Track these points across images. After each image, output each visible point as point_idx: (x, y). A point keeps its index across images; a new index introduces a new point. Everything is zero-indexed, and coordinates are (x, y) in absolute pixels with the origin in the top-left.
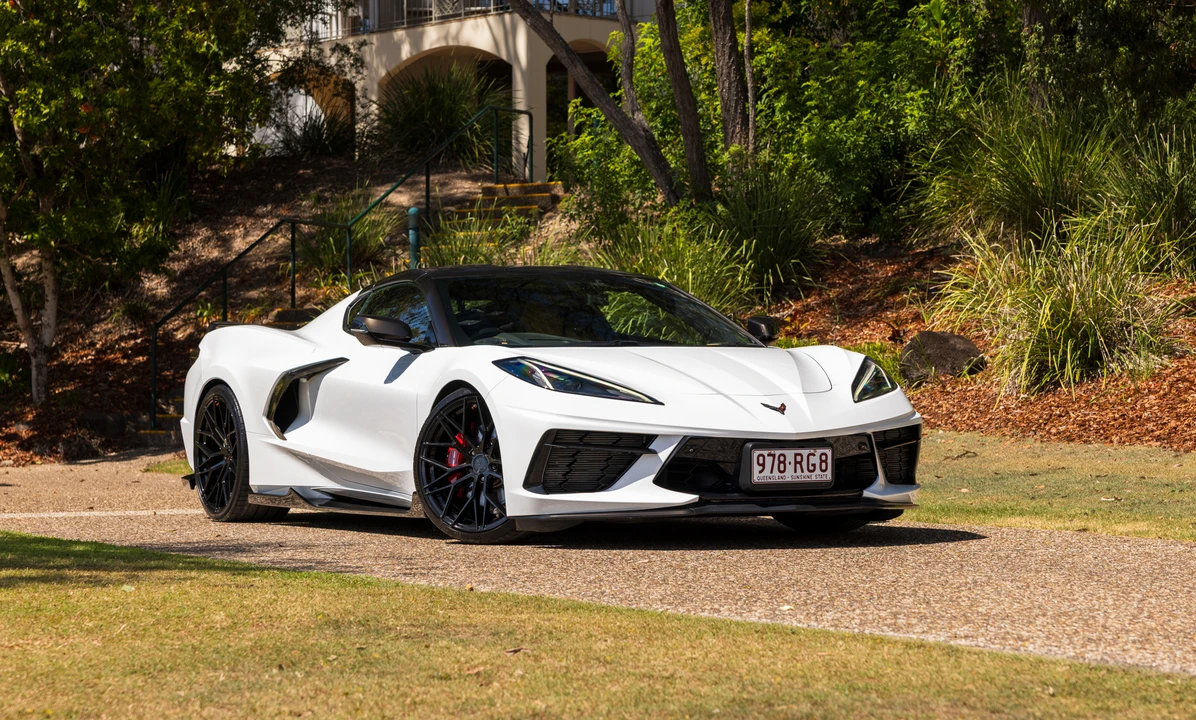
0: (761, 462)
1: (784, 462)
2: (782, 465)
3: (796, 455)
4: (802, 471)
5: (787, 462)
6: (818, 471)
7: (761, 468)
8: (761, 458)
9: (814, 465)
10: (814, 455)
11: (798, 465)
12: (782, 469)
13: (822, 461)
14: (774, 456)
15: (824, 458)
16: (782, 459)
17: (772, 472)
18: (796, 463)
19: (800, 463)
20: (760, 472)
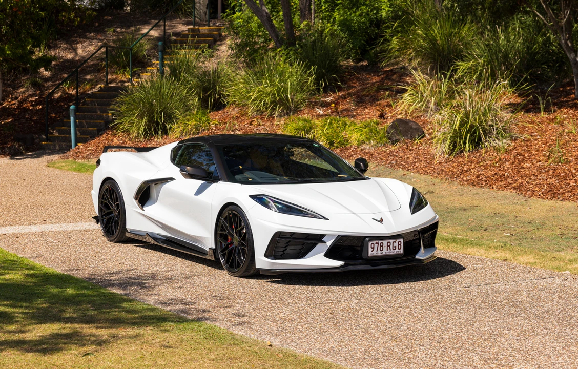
0: (373, 247)
1: (382, 246)
3: (388, 243)
4: (391, 250)
5: (384, 246)
6: (397, 249)
7: (372, 249)
8: (373, 245)
9: (395, 247)
10: (395, 242)
11: (388, 248)
12: (381, 249)
13: (399, 245)
14: (378, 244)
15: (400, 243)
16: (382, 245)
17: (378, 251)
18: (388, 246)
19: (389, 246)
20: (372, 251)
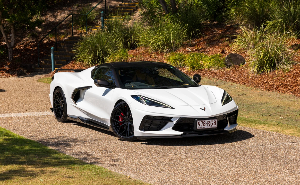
0: (199, 124)
1: (205, 123)
2: (204, 124)
3: (208, 121)
4: (209, 125)
5: (206, 123)
6: (213, 125)
8: (199, 123)
9: (212, 124)
10: (212, 121)
11: (208, 124)
12: (204, 125)
13: (214, 123)
14: (202, 122)
15: (215, 122)
16: (204, 123)
17: (202, 126)
18: (208, 123)
19: (209, 123)
20: (199, 126)
